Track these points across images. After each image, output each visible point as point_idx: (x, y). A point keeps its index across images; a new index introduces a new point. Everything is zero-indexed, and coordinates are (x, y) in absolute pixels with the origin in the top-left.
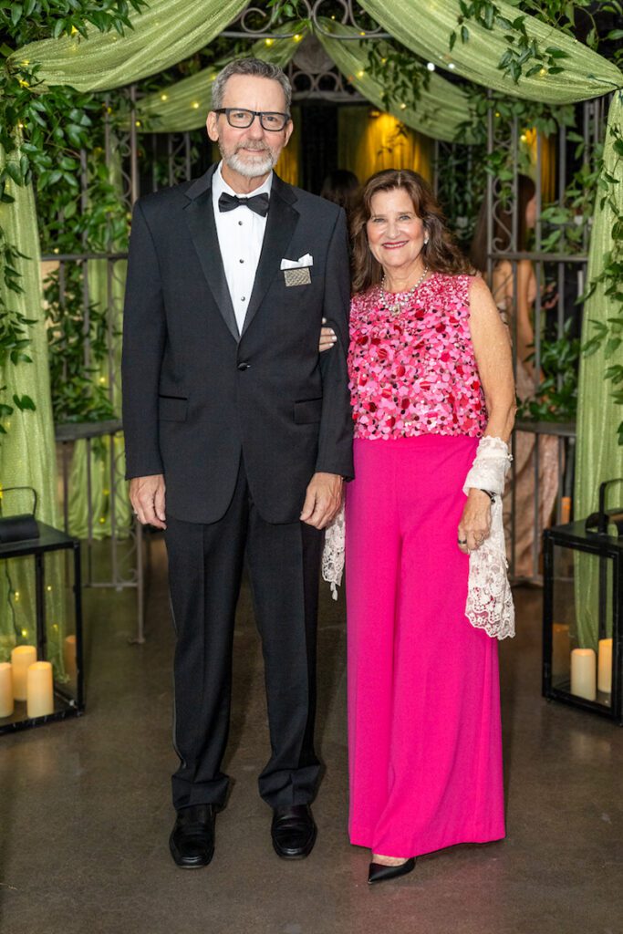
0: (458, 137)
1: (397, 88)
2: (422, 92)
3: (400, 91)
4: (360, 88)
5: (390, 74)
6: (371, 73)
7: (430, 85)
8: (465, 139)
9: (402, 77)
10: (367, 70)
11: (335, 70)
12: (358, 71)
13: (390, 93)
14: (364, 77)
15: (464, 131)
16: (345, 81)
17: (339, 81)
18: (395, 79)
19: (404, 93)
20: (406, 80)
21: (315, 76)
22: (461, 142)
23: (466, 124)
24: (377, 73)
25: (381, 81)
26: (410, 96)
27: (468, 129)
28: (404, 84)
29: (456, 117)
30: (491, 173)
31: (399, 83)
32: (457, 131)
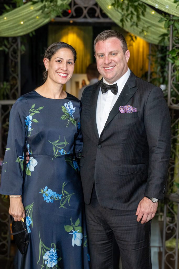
0: (160, 42)
1: (128, 15)
2: (141, 17)
3: (130, 16)
4: (109, 15)
5: (124, 7)
6: (114, 7)
7: (145, 13)
8: (164, 43)
9: (131, 9)
10: (113, 5)
11: (96, 4)
12: (108, 5)
13: (124, 17)
14: (111, 9)
15: (164, 39)
16: (101, 10)
17: (98, 11)
18: (127, 10)
19: (132, 17)
20: (133, 10)
21: (86, 8)
22: (162, 44)
23: (164, 35)
24: (118, 6)
25: (120, 10)
26: (135, 19)
27: (166, 38)
28: (132, 13)
29: (160, 31)
30: (171, 61)
31: (129, 12)
32: (160, 39)
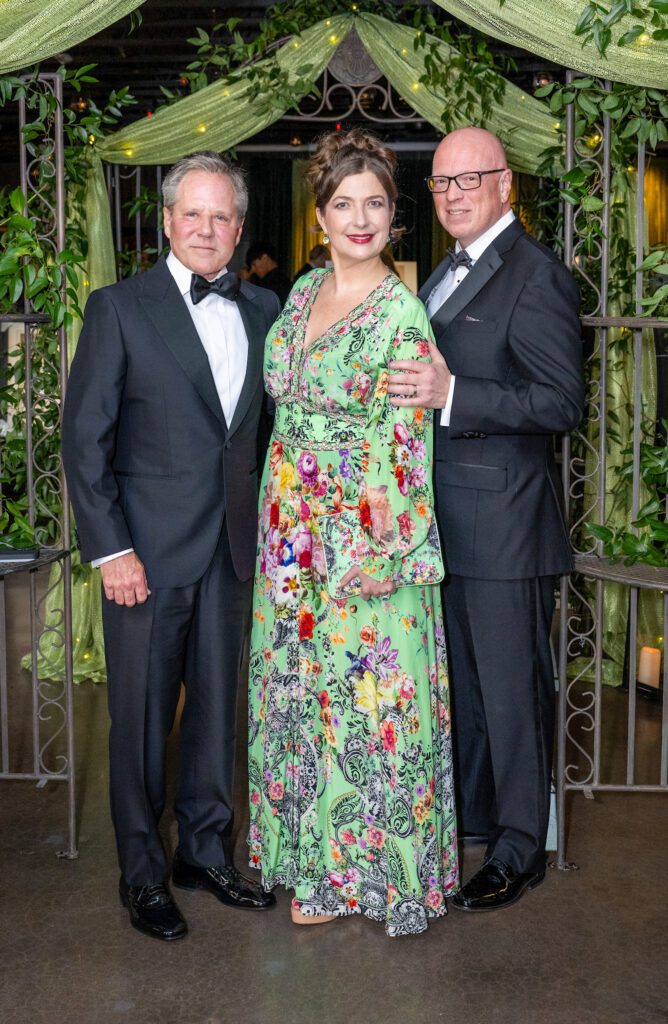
0: (542, 169)
1: (461, 102)
2: (495, 107)
3: (465, 106)
4: (413, 105)
5: (450, 83)
6: (427, 84)
7: (505, 99)
8: (552, 172)
9: (468, 87)
10: (423, 79)
11: (383, 81)
12: (413, 83)
13: (452, 109)
14: (419, 90)
15: (551, 159)
16: (395, 95)
17: (388, 97)
18: (459, 90)
19: (470, 107)
20: (473, 91)
21: (357, 90)
22: (547, 174)
23: (552, 151)
24: (434, 84)
25: (441, 94)
26: (478, 112)
27: (557, 157)
28: (470, 97)
29: (541, 142)
31: (464, 95)
32: (541, 160)
